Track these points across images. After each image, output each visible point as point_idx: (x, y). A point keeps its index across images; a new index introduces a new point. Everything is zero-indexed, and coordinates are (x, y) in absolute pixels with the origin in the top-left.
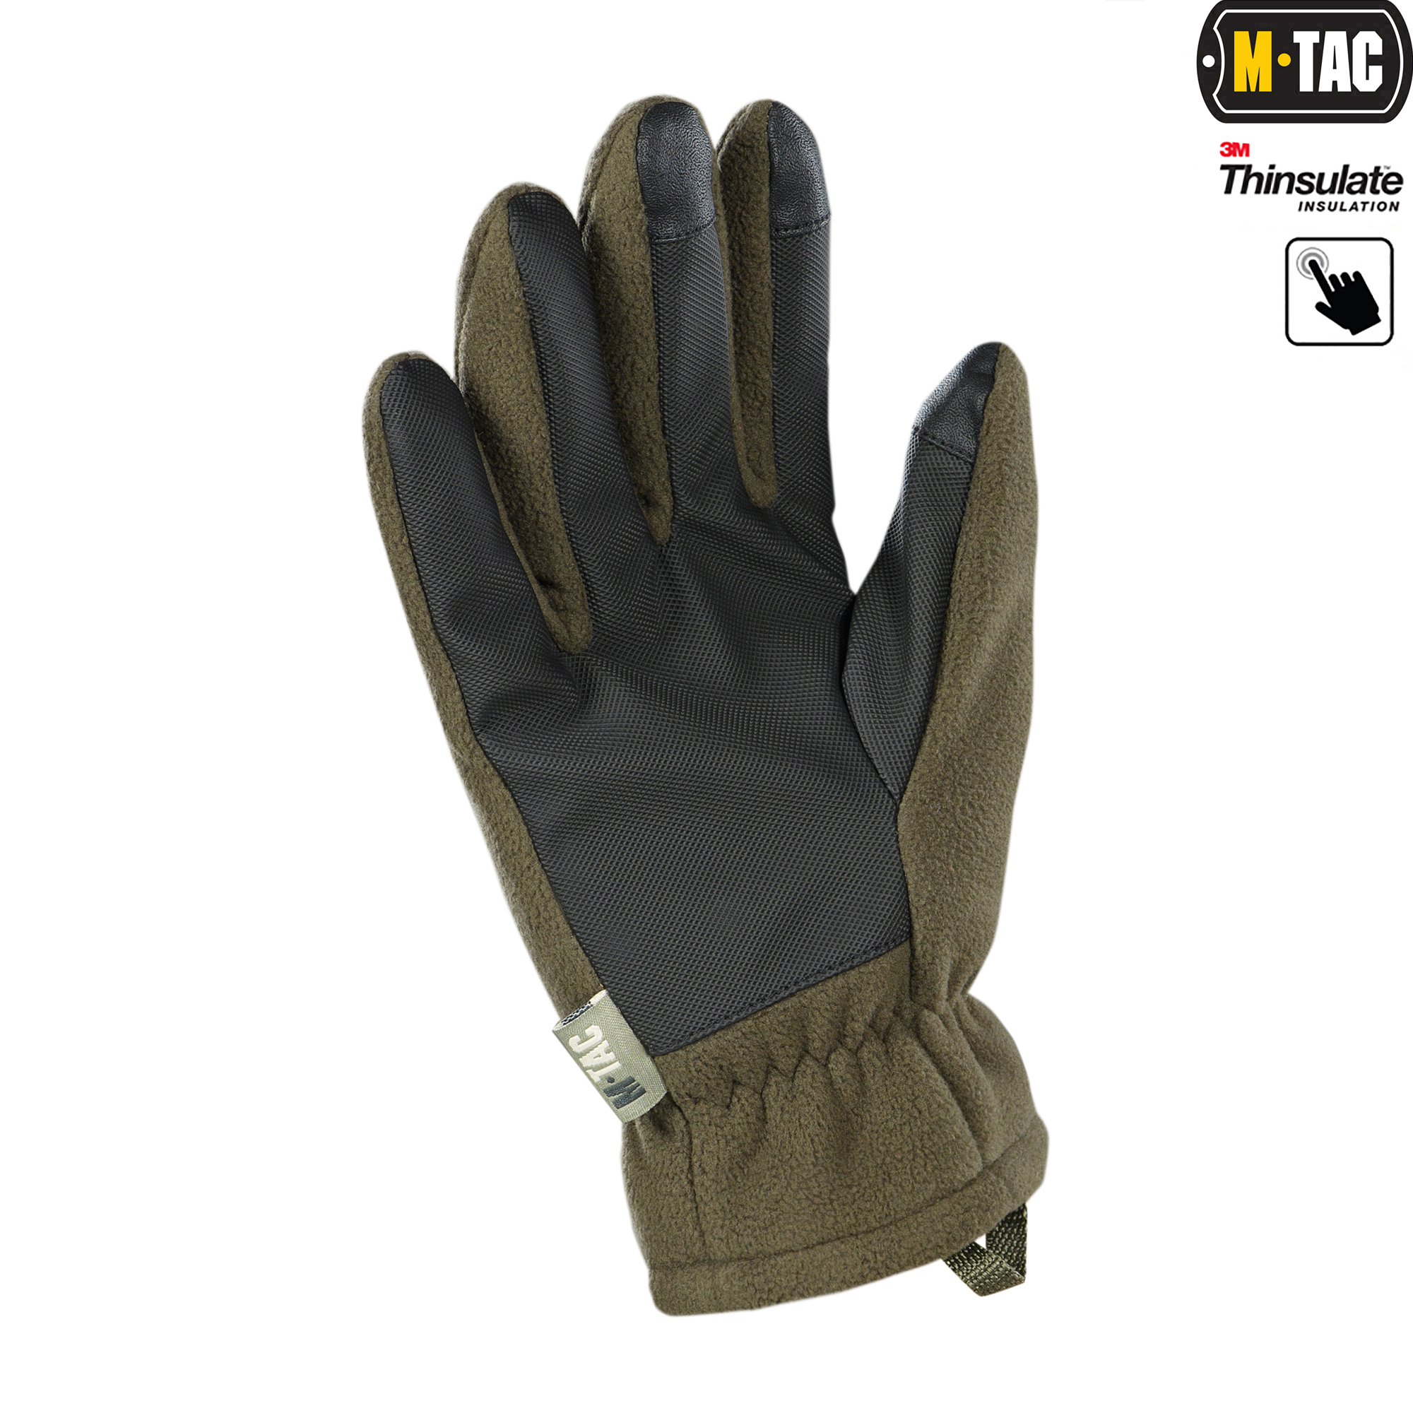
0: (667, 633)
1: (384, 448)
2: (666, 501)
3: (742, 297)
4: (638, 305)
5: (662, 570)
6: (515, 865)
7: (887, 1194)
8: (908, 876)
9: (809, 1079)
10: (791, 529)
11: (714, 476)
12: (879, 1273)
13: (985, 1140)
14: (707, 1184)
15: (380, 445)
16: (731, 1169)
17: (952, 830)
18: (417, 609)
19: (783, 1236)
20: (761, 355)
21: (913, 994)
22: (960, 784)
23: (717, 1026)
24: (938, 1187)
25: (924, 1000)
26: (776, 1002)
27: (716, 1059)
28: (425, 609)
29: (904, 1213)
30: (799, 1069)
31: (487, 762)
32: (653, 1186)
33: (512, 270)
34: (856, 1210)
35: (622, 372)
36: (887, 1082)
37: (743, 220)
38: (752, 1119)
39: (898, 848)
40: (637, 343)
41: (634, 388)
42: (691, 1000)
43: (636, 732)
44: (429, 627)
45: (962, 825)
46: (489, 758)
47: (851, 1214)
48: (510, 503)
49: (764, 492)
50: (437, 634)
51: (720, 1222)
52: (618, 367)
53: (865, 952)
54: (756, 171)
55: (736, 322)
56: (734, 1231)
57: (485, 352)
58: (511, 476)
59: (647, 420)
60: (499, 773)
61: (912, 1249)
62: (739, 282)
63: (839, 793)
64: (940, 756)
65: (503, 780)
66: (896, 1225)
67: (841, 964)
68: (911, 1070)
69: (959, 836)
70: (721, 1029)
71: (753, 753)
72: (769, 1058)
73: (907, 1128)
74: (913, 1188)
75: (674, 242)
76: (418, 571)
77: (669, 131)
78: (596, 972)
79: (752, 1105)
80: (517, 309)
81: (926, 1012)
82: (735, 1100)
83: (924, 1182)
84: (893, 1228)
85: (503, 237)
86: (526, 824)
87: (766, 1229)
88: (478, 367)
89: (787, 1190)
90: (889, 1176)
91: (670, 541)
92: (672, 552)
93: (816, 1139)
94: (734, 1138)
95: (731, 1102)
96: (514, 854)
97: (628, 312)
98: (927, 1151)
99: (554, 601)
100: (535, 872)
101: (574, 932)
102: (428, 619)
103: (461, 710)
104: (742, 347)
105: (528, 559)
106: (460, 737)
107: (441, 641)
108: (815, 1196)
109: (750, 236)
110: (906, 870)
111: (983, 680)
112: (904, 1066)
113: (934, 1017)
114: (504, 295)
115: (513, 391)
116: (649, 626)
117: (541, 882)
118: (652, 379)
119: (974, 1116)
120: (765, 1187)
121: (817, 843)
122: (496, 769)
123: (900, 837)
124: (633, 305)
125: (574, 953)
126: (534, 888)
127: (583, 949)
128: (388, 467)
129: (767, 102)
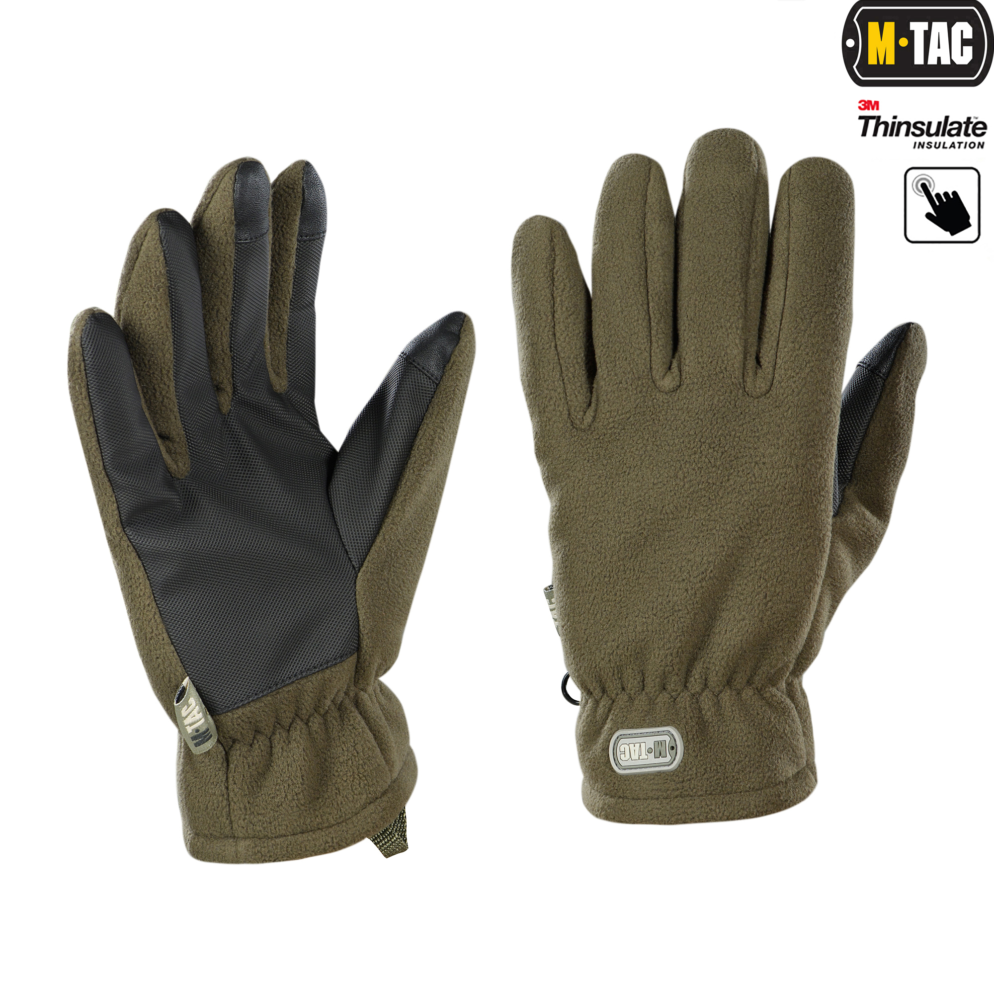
0: (230, 466)
1: (82, 367)
2: (229, 389)
3: (277, 272)
4: (225, 277)
5: (226, 429)
6: (140, 603)
7: (339, 803)
8: (360, 615)
9: (298, 732)
10: (295, 405)
11: (255, 375)
12: (334, 848)
13: (392, 766)
14: (236, 790)
15: (80, 365)
16: (250, 782)
17: (386, 591)
18: (95, 458)
19: (280, 828)
20: (284, 306)
21: (356, 683)
22: (394, 566)
23: (251, 699)
24: (367, 797)
25: (361, 687)
26: (284, 686)
27: (248, 718)
28: (100, 458)
29: (350, 815)
30: (292, 726)
31: (130, 544)
32: (204, 788)
33: (162, 258)
34: (322, 813)
35: (210, 314)
36: (340, 734)
37: (283, 230)
38: (264, 753)
39: (356, 599)
40: (221, 299)
41: (217, 324)
42: (237, 684)
43: (208, 527)
44: (101, 468)
45: (391, 589)
46: (130, 542)
47: (319, 816)
48: (147, 391)
49: (281, 384)
50: (106, 472)
51: (243, 817)
52: (209, 311)
53: (335, 659)
54: (295, 203)
55: (271, 286)
56: (251, 823)
57: (141, 304)
58: (150, 376)
59: (223, 341)
60: (136, 551)
61: (353, 834)
62: (276, 264)
63: (325, 566)
64: (385, 549)
65: (138, 554)
66: (346, 823)
67: (321, 665)
68: (354, 728)
69: (389, 595)
70: (253, 701)
71: (279, 542)
72: (277, 718)
73: (350, 762)
74: (354, 798)
75: (248, 243)
76: (98, 436)
77: (252, 178)
78: (184, 666)
79: (265, 745)
80: (163, 280)
81: (362, 693)
82: (255, 742)
83: (359, 794)
84: (344, 824)
85: (156, 238)
86: (149, 580)
87: (270, 823)
88: (136, 312)
89: (285, 800)
90: (339, 791)
91: (230, 413)
92: (231, 419)
93: (303, 768)
94: (253, 764)
95: (253, 742)
96: (140, 596)
97: (219, 281)
98: (361, 775)
99: (169, 448)
100: (152, 608)
101: (172, 643)
102: (101, 463)
103: (116, 515)
104: (273, 300)
105: (155, 424)
106: (114, 530)
107: (108, 476)
108: (301, 804)
109: (287, 239)
110: (359, 612)
111: (417, 509)
112: (350, 725)
113: (366, 696)
114: (156, 272)
115: (156, 327)
116: (221, 462)
117: (155, 613)
118: (228, 319)
119: (386, 752)
120: (272, 796)
121: (311, 594)
122: (134, 547)
123: (357, 593)
124: (222, 278)
125: (172, 654)
126: (151, 616)
127: (177, 652)
128: (84, 378)
129: (302, 161)
